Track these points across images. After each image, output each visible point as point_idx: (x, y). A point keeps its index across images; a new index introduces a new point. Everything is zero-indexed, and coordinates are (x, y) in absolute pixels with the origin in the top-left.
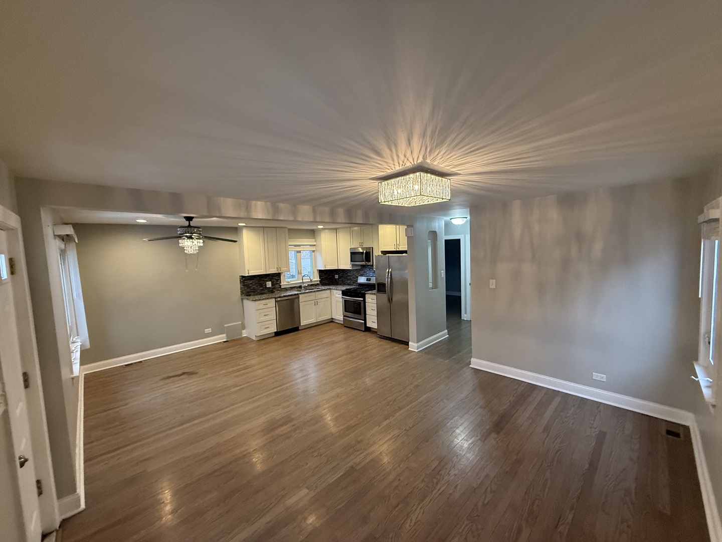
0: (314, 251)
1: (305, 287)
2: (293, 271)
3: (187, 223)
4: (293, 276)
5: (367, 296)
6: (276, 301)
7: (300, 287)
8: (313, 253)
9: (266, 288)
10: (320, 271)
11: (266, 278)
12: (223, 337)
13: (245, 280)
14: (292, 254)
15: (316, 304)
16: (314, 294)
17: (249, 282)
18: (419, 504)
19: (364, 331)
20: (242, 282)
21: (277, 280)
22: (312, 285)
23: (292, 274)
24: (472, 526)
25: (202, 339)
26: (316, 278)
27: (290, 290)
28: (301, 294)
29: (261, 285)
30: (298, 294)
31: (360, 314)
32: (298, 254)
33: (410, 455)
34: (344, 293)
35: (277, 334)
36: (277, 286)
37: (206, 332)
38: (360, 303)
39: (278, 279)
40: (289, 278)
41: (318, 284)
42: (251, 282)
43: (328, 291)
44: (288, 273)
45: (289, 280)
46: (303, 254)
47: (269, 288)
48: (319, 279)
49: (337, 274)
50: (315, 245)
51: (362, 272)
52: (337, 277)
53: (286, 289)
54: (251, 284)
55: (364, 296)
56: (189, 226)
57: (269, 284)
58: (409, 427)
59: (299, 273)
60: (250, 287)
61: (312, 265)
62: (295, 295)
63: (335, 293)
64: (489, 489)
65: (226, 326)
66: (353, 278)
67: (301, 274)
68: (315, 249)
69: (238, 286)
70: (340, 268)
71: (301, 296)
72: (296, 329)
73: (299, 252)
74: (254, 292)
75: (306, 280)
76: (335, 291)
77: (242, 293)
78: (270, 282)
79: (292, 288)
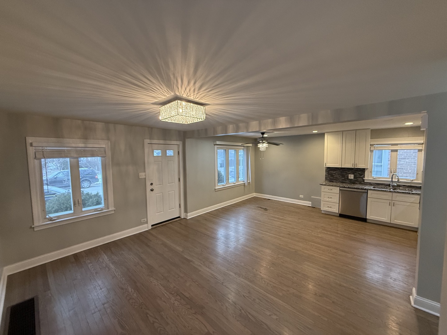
3: (261, 136)
6: (340, 190)
7: (389, 185)
8: (419, 153)
11: (349, 171)
12: (309, 203)
13: (329, 170)
15: (392, 205)
17: (332, 172)
18: (160, 284)
20: (327, 171)
21: (361, 175)
24: (138, 303)
25: (298, 200)
26: (420, 181)
28: (370, 190)
29: (343, 176)
30: (367, 189)
32: (393, 153)
33: (197, 283)
35: (341, 216)
36: (360, 179)
37: (300, 197)
42: (334, 172)
43: (417, 196)
46: (400, 153)
47: (351, 180)
50: (422, 144)
54: (334, 174)
56: (263, 137)
57: (351, 177)
58: (225, 285)
59: (392, 171)
60: (333, 176)
64: (156, 320)
65: (312, 197)
67: (394, 173)
69: (324, 173)
71: (369, 192)
72: (363, 220)
74: (336, 180)
77: (326, 179)
78: (353, 175)
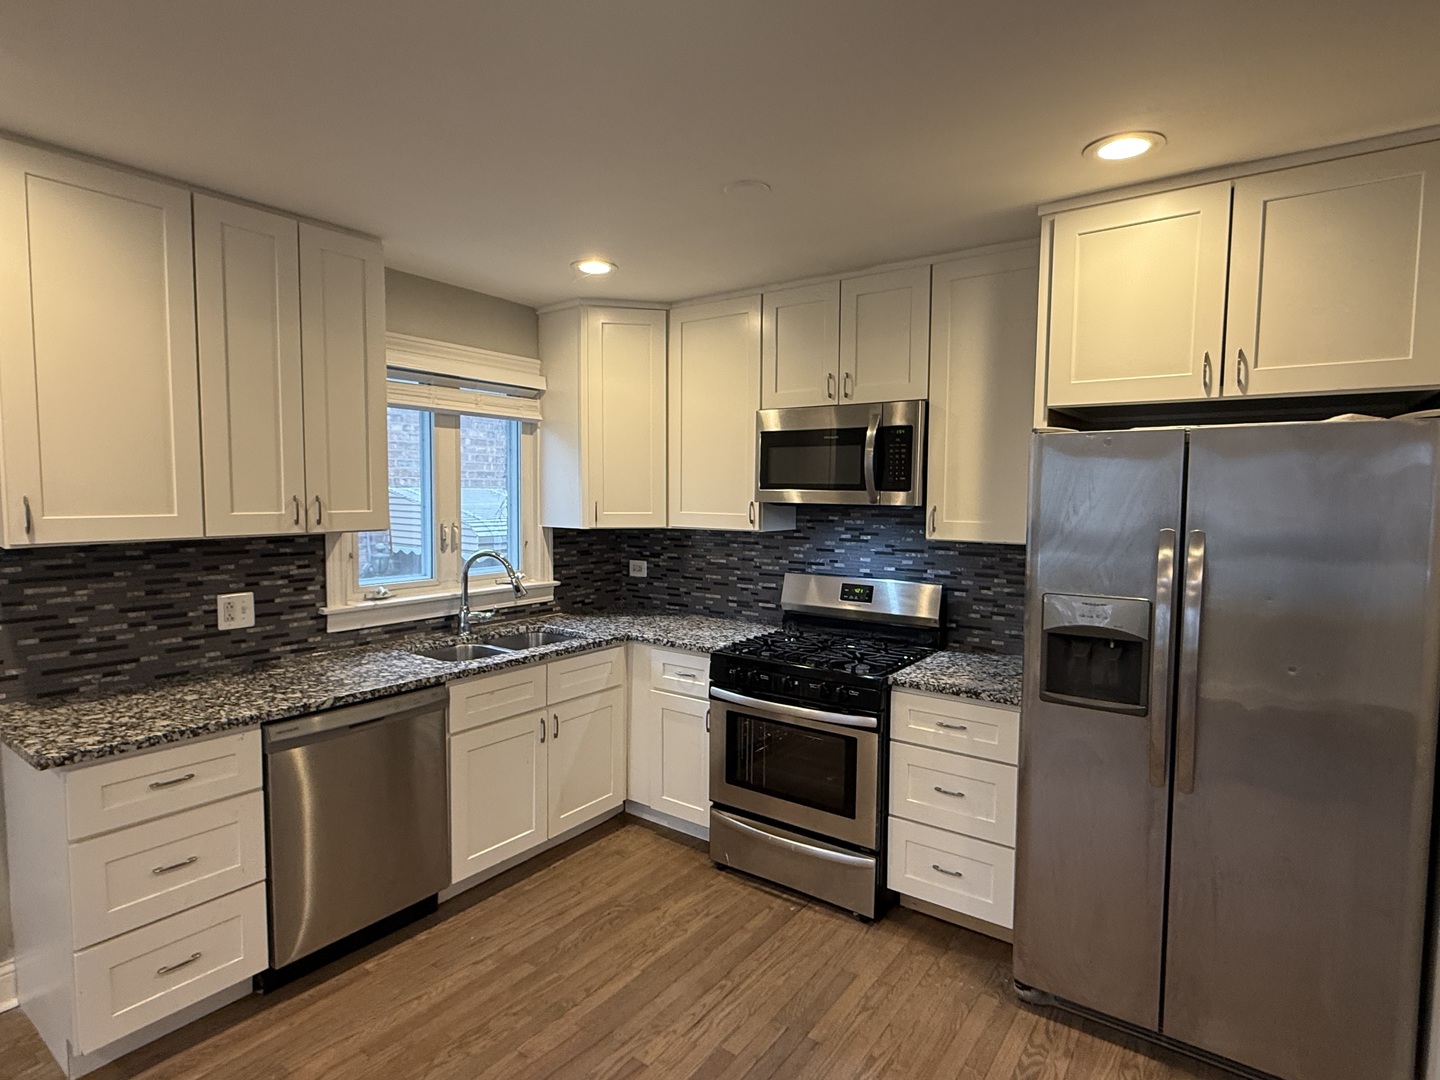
0: (530, 427)
1: (476, 625)
2: (408, 531)
4: (403, 562)
5: (902, 705)
7: (449, 624)
8: (526, 439)
9: (212, 632)
10: (564, 541)
11: (214, 569)
14: (403, 431)
15: (550, 731)
16: (539, 671)
19: (864, 919)
21: (300, 584)
22: (515, 612)
23: (396, 549)
26: (539, 576)
27: (386, 647)
28: (458, 676)
29: (170, 618)
30: (439, 683)
31: (847, 808)
34: (727, 668)
35: (273, 984)
36: (298, 621)
38: (852, 743)
39: (310, 580)
40: (382, 572)
41: (544, 609)
42: (81, 595)
43: (616, 653)
44: (380, 546)
45: (380, 583)
46: (471, 432)
47: (238, 637)
48: (550, 581)
49: (642, 557)
50: (538, 394)
51: (799, 551)
52: (639, 569)
53: (360, 642)
54: (81, 609)
55: (876, 701)
57: (237, 611)
59: (446, 541)
60: (73, 634)
61: (516, 503)
62: (421, 687)
63: (657, 666)
66: (741, 579)
67: (455, 547)
68: (536, 416)
70: (679, 522)
71: (457, 692)
72: (424, 912)
73: (449, 419)
74: (108, 668)
75: (488, 582)
76: (659, 656)
78: (246, 598)
79: (395, 634)
